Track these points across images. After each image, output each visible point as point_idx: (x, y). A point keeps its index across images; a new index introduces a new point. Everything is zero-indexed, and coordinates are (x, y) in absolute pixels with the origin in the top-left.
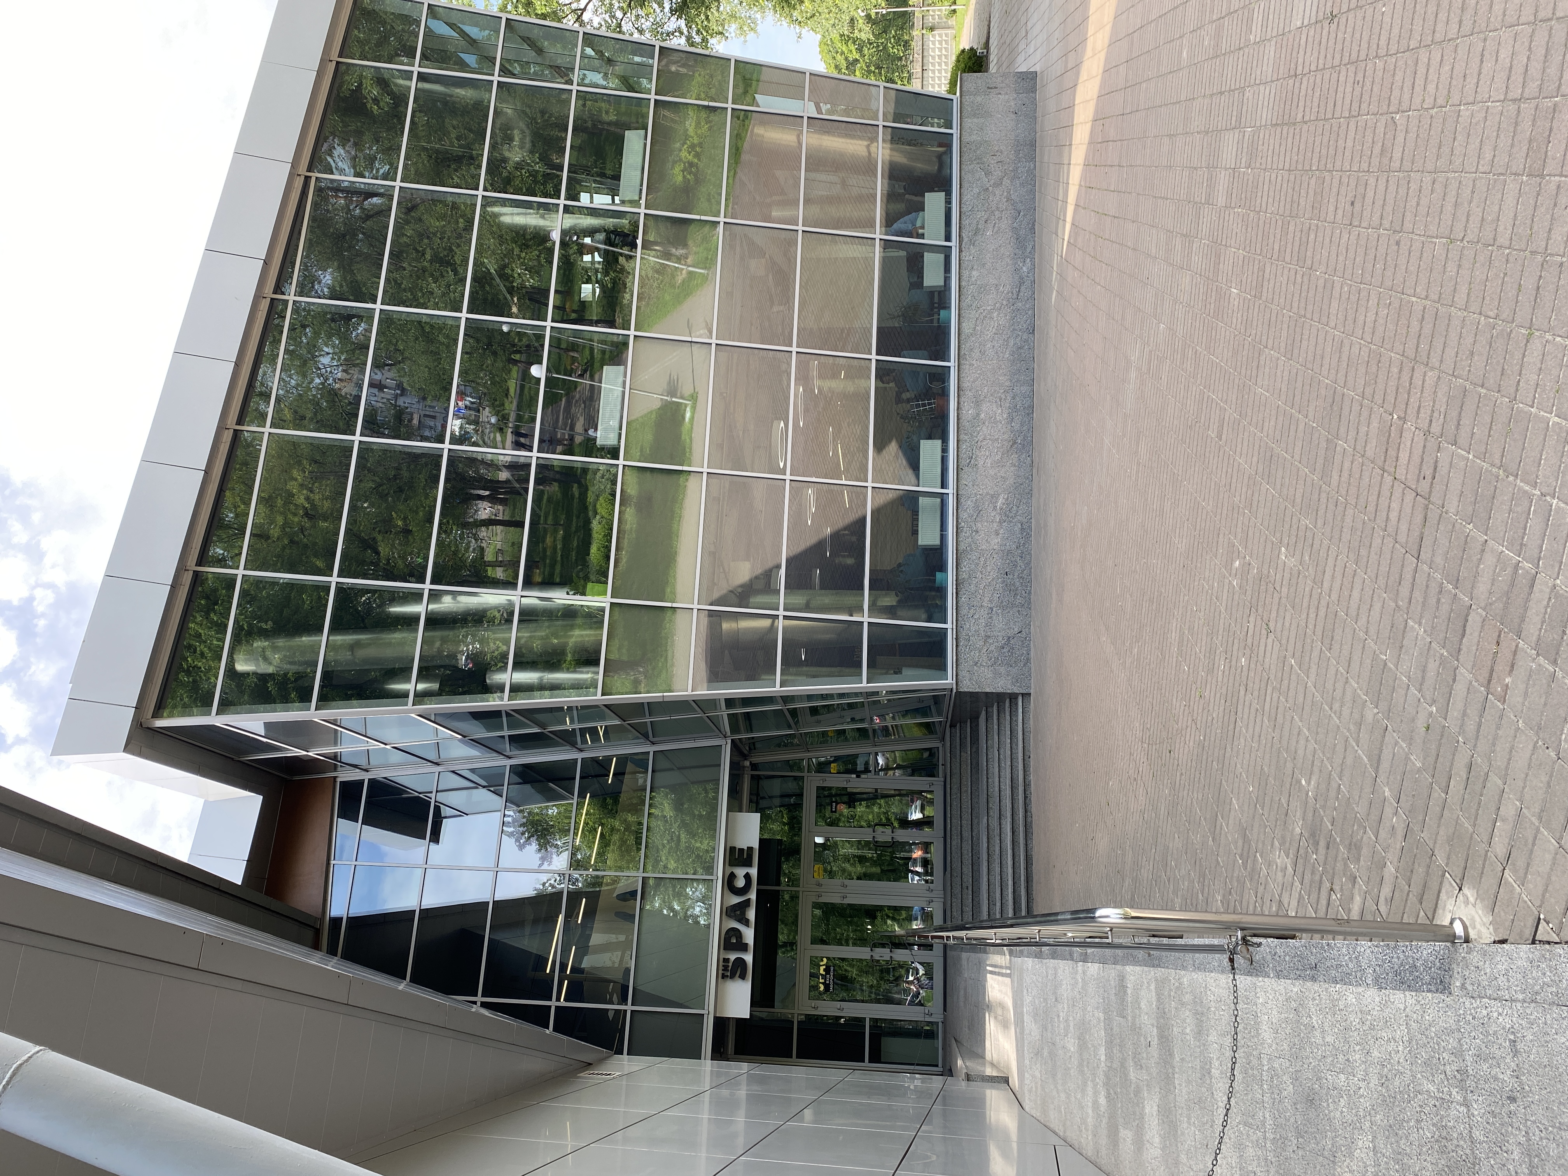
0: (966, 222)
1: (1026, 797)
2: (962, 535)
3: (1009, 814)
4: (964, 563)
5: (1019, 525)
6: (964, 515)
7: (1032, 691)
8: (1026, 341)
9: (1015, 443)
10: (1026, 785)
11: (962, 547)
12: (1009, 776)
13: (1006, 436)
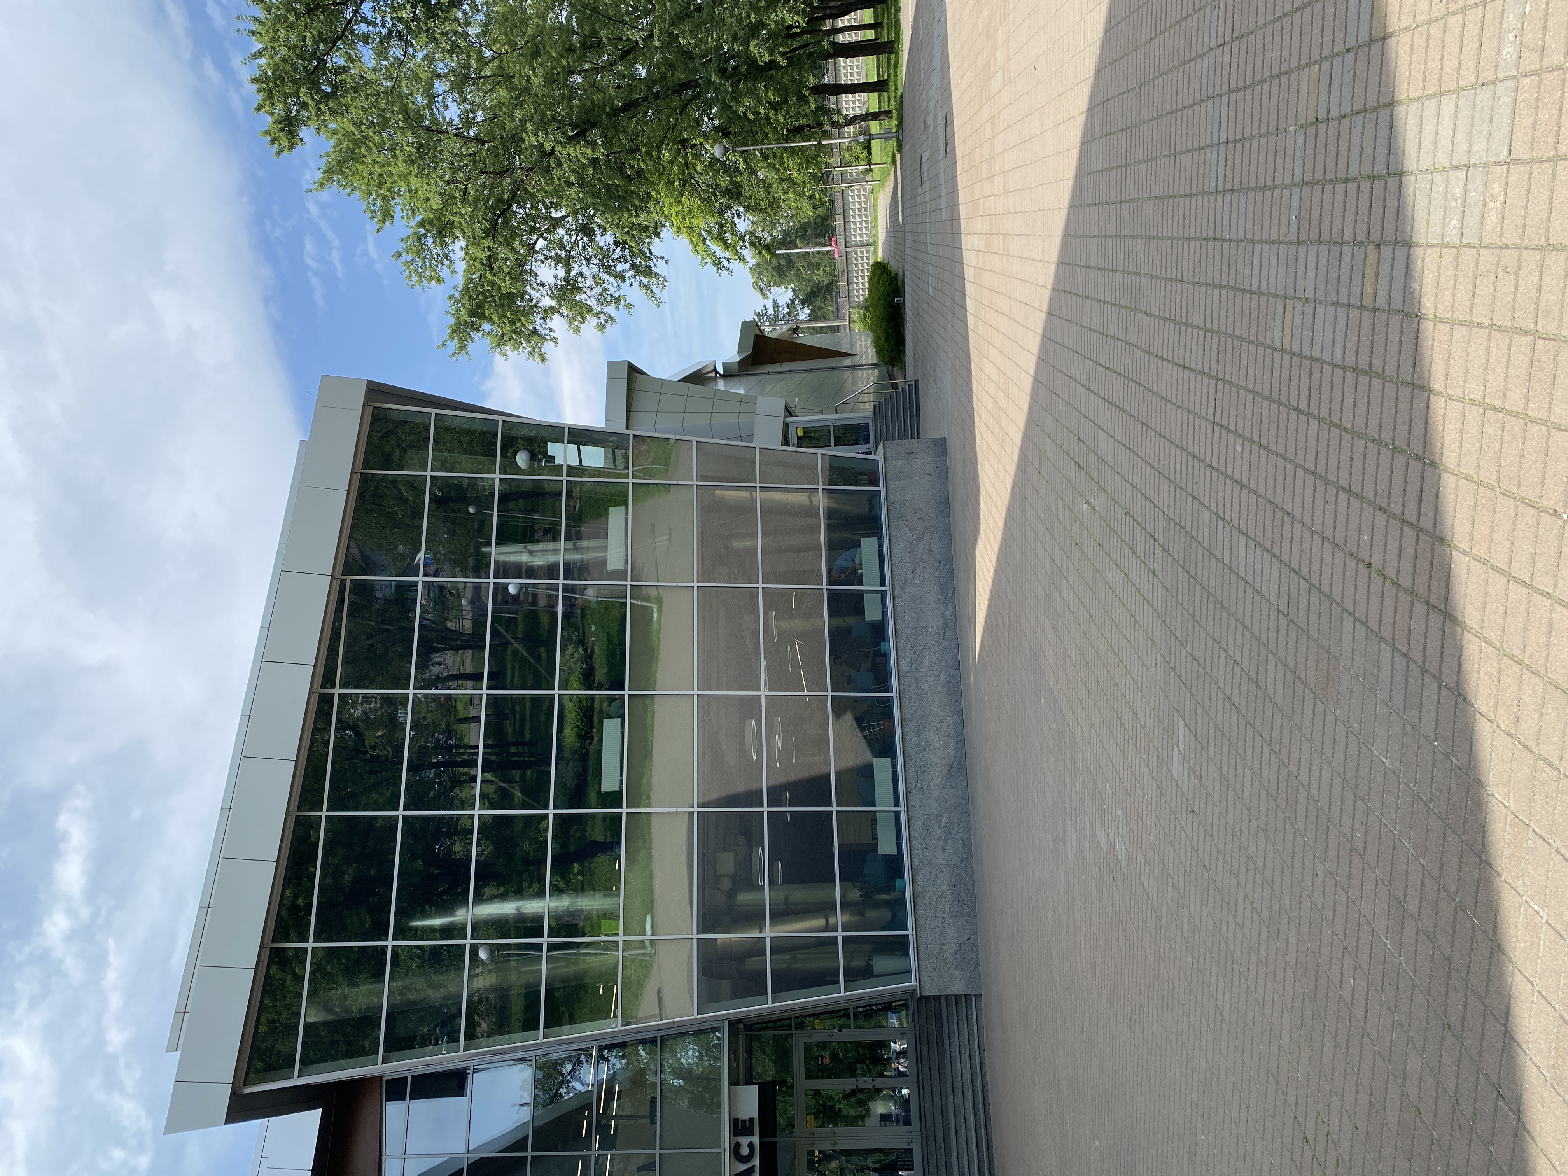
0: (896, 572)
1: (983, 1087)
2: (915, 852)
3: (970, 1096)
4: (919, 878)
5: (961, 841)
6: (915, 834)
7: (982, 992)
8: (953, 676)
9: (952, 767)
10: (983, 1076)
11: (916, 863)
12: (968, 1065)
13: (944, 762)
